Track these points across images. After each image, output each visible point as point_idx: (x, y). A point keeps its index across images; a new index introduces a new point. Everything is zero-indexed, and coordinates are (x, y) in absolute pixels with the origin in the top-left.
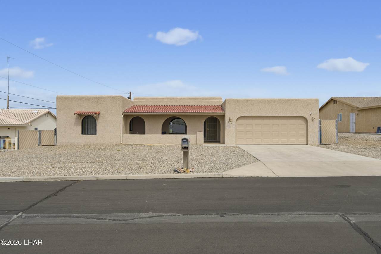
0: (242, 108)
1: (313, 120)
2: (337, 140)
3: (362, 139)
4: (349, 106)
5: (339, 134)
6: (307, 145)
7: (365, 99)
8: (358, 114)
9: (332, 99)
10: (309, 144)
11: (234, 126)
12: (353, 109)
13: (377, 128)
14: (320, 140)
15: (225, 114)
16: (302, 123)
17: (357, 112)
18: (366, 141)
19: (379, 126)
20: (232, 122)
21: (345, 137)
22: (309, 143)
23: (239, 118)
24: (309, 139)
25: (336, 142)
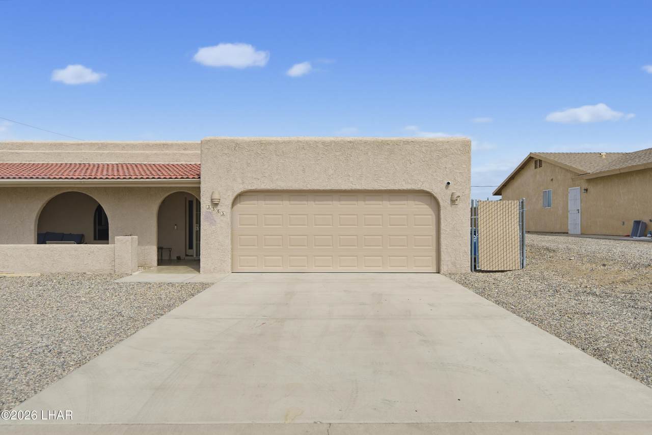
0: (248, 164)
1: (453, 202)
2: (523, 260)
3: (592, 259)
4: (567, 170)
5: (529, 238)
6: (438, 273)
7: (604, 157)
8: (586, 190)
9: (532, 156)
10: (442, 272)
11: (227, 219)
12: (577, 176)
13: (632, 224)
14: (475, 259)
15: (200, 183)
16: (423, 209)
17: (585, 186)
18: (604, 265)
19: (638, 220)
20: (219, 207)
21: (547, 249)
22: (444, 268)
23: (239, 197)
24: (444, 256)
25: (519, 265)
